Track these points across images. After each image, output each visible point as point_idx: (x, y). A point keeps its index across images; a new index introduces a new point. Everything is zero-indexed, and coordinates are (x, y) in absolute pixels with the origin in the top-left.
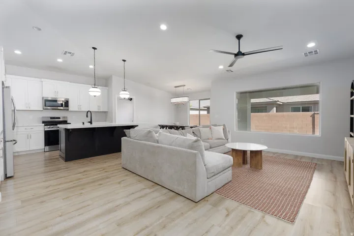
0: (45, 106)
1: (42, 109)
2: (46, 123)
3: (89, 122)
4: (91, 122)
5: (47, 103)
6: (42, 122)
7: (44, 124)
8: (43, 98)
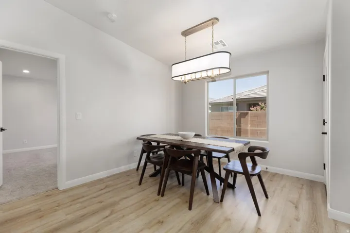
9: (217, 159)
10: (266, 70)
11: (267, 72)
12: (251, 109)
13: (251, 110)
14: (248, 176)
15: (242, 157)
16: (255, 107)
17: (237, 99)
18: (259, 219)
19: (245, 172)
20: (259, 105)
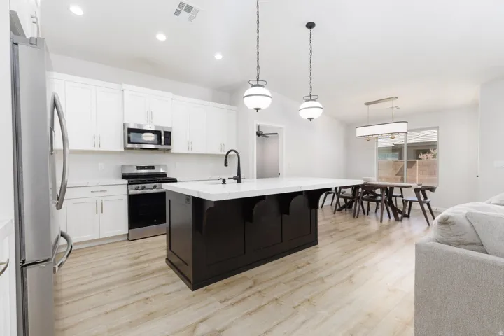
0: (129, 142)
1: (123, 150)
2: (131, 178)
3: (234, 178)
4: (238, 179)
5: (132, 135)
6: (121, 176)
7: (126, 181)
8: (124, 125)
9: (399, 188)
10: (436, 126)
11: (437, 128)
12: (419, 156)
13: (420, 159)
14: (421, 203)
15: (417, 190)
16: (425, 155)
17: (407, 144)
18: (428, 228)
19: (420, 201)
20: (430, 152)
